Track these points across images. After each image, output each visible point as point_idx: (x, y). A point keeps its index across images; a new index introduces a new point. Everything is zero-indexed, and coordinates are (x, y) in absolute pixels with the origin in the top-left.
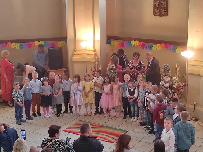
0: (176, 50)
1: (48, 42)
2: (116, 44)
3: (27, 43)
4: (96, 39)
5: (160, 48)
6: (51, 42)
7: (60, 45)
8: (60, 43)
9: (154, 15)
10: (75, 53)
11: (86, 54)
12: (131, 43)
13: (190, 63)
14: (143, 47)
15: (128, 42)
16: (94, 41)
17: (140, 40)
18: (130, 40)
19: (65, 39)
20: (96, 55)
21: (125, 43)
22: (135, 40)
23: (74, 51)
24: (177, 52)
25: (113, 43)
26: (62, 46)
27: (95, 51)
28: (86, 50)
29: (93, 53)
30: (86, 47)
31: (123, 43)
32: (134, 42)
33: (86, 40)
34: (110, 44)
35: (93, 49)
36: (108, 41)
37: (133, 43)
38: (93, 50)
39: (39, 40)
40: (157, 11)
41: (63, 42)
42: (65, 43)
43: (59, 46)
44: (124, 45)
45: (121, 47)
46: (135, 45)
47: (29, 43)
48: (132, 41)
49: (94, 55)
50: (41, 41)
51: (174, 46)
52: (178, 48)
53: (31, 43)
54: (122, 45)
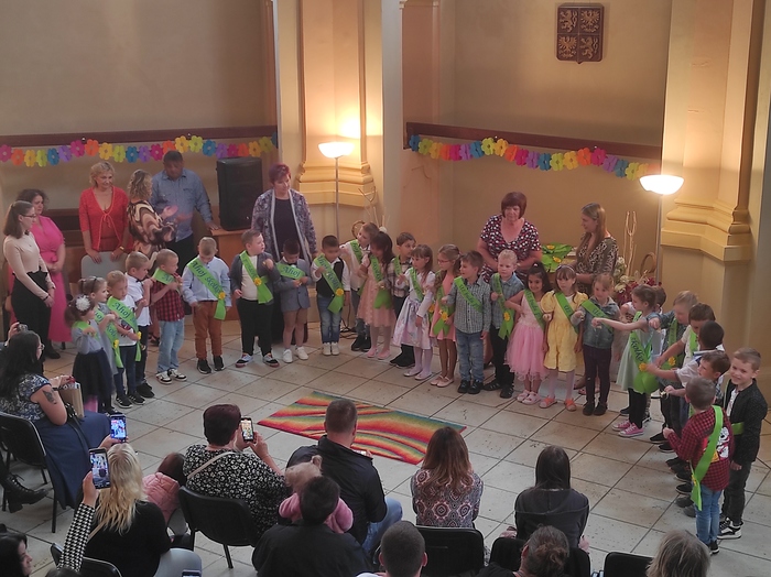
0: (628, 171)
1: (217, 142)
2: (436, 151)
3: (149, 145)
4: (370, 132)
5: (575, 162)
6: (227, 142)
7: (254, 150)
8: (255, 143)
9: (559, 57)
11: (337, 180)
12: (484, 148)
13: (670, 214)
14: (521, 159)
15: (472, 143)
16: (364, 139)
17: (512, 138)
18: (480, 136)
19: (271, 131)
20: (369, 183)
21: (463, 147)
22: (496, 136)
23: (301, 169)
24: (629, 177)
25: (425, 147)
26: (263, 153)
27: (367, 170)
28: (337, 168)
29: (360, 177)
30: (337, 159)
31: (458, 148)
32: (493, 145)
33: (338, 138)
34: (416, 149)
35: (359, 165)
36: (409, 139)
37: (490, 146)
38: (360, 167)
39: (188, 134)
40: (570, 43)
41: (265, 140)
42: (270, 143)
43: (251, 152)
44: (462, 153)
45: (450, 159)
46: (494, 153)
47: (155, 143)
48: (488, 141)
49: (364, 183)
50: (194, 137)
51: (621, 157)
52: (632, 165)
53: (160, 143)
54: (454, 154)
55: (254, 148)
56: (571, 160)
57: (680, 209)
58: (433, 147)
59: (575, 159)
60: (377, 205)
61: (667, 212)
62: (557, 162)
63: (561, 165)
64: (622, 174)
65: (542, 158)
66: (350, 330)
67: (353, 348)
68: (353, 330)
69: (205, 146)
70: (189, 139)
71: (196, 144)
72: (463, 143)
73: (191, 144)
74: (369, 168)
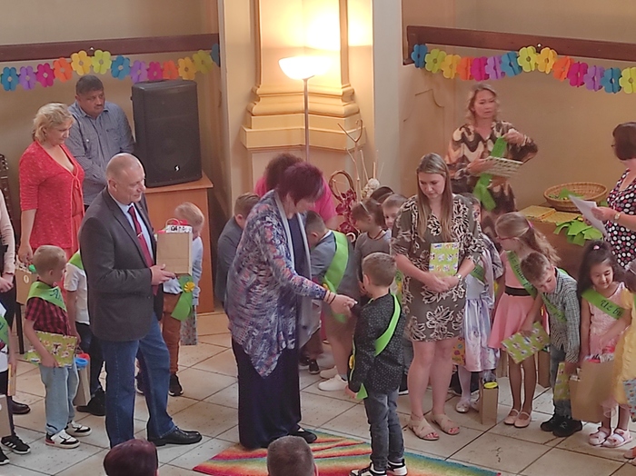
1: (132, 59)
2: (451, 66)
3: (34, 64)
4: (352, 42)
6: (146, 59)
7: (186, 69)
8: (187, 59)
10: (256, 108)
11: (306, 111)
12: (521, 61)
14: (577, 76)
15: (504, 55)
16: (345, 52)
17: (563, 47)
18: (514, 43)
19: (210, 42)
20: (353, 114)
21: (490, 61)
22: (539, 43)
23: (254, 97)
25: (435, 61)
26: (198, 74)
27: (349, 96)
28: (306, 94)
29: (340, 107)
30: (306, 80)
31: (482, 62)
32: (534, 57)
33: (306, 49)
34: (421, 64)
35: (338, 89)
36: (411, 50)
37: (528, 58)
38: (340, 92)
39: (90, 48)
41: (201, 55)
42: (209, 60)
43: (183, 75)
44: (489, 69)
45: (471, 78)
46: (536, 70)
47: (43, 62)
48: (527, 52)
49: (346, 116)
50: (98, 52)
53: (50, 61)
54: (478, 70)
55: (186, 67)
58: (445, 60)
60: (365, 148)
62: (631, 81)
63: (635, 85)
65: (608, 74)
69: (114, 64)
70: (91, 54)
71: (101, 62)
72: (491, 55)
73: (94, 61)
74: (353, 93)
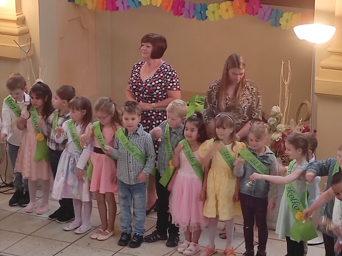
0: (282, 21)
2: (92, 1)
5: (231, 14)
13: (324, 63)
14: (178, 9)
20: (24, 34)
24: (283, 27)
27: (22, 21)
29: (15, 28)
35: (14, 16)
38: (15, 18)
44: (118, 4)
45: (107, 9)
46: (151, 4)
49: (21, 34)
51: (275, 7)
52: (286, 15)
54: (111, 5)
56: (227, 10)
57: (334, 57)
59: (230, 9)
60: (33, 57)
61: (321, 61)
62: (213, 12)
63: (217, 15)
64: (277, 24)
65: (198, 8)
66: (7, 185)
67: (11, 203)
68: (11, 185)
74: (25, 19)
